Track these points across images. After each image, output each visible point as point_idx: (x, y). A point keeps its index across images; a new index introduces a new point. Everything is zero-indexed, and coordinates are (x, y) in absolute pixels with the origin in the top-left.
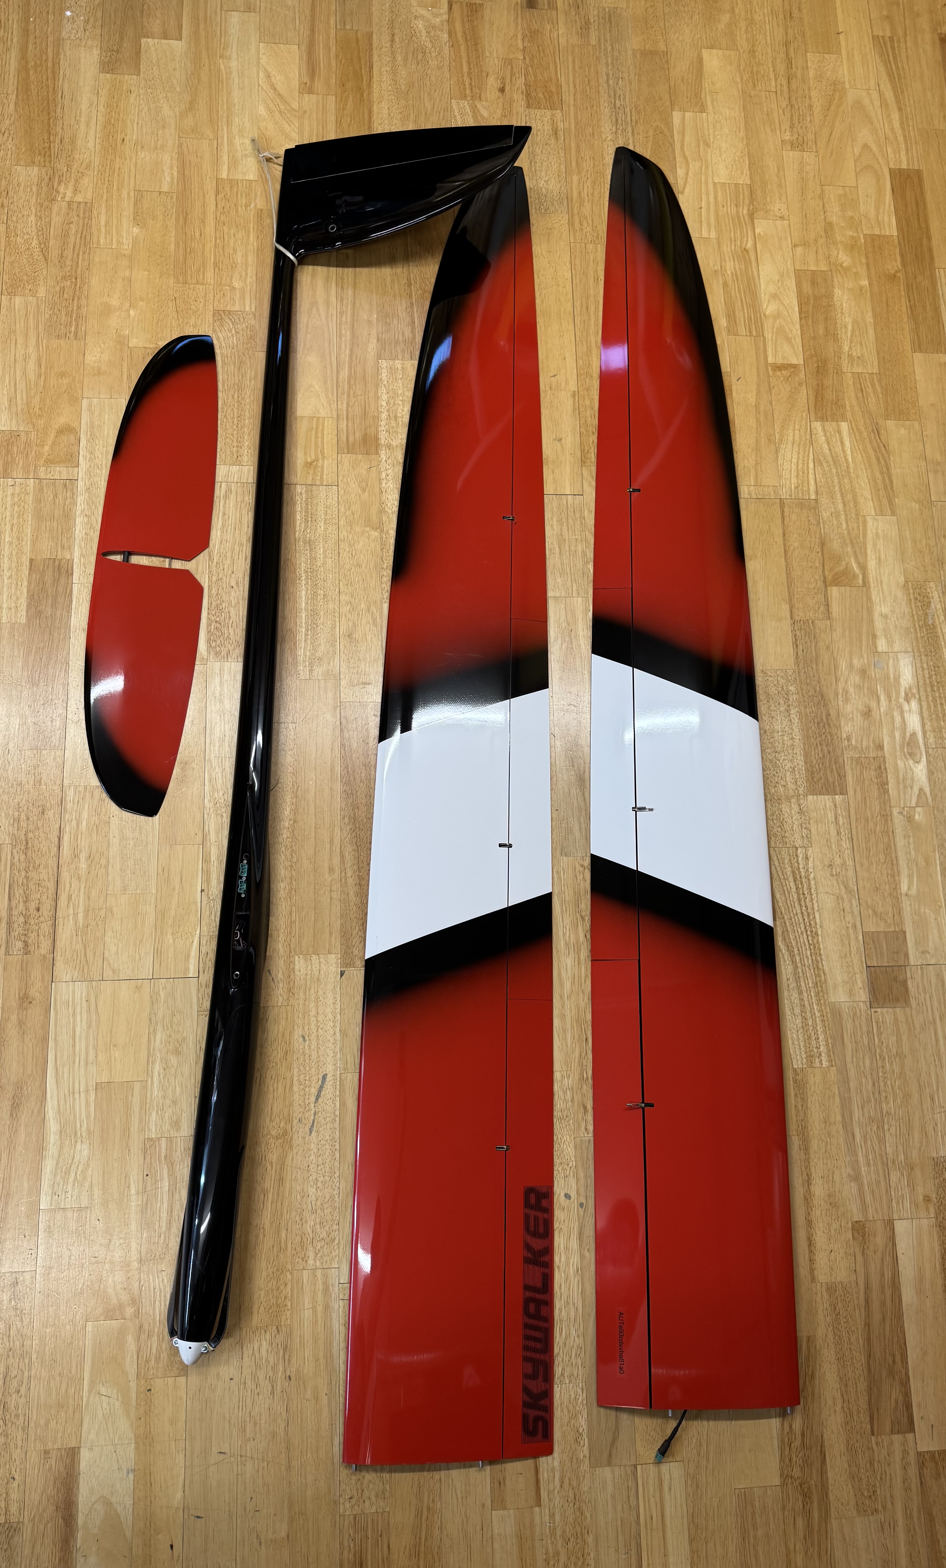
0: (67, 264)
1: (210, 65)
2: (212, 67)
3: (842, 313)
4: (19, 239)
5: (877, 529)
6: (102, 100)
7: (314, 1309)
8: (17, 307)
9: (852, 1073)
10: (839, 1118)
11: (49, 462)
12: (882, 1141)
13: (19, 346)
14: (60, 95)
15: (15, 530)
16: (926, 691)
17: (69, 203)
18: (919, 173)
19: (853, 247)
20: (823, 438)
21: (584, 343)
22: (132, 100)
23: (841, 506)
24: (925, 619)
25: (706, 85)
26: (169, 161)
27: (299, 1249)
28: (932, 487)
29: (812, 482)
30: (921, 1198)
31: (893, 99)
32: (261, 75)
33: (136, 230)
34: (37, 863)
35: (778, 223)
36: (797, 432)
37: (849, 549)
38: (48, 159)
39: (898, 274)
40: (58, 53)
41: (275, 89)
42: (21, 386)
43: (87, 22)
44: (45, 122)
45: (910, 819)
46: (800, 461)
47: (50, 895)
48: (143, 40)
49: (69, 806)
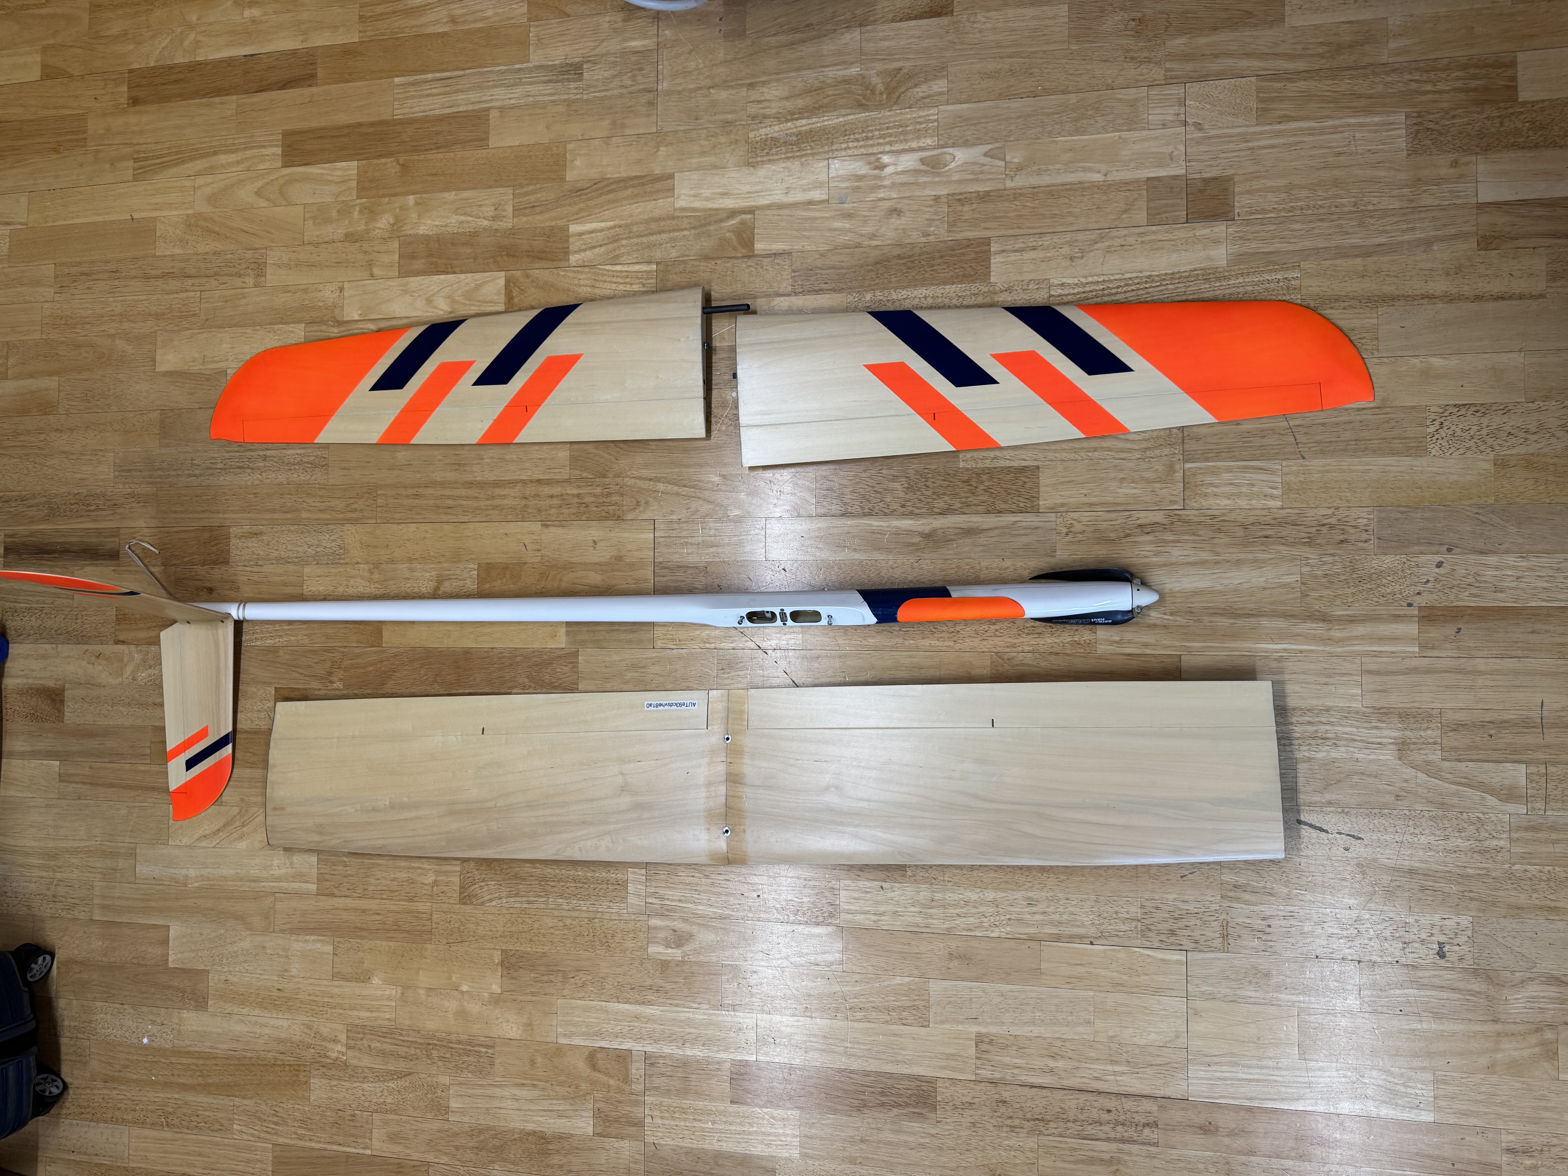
0: (413, 1052)
1: (195, 897)
2: (197, 895)
3: (446, 226)
4: (389, 1100)
5: (690, 196)
6: (236, 1010)
7: (1554, 842)
8: (461, 1106)
9: (1308, 244)
10: (1359, 261)
11: (626, 1079)
12: (1386, 213)
13: (502, 1105)
14: (234, 1053)
15: (700, 1118)
16: (872, 146)
17: (349, 1047)
18: (286, 134)
19: (371, 212)
20: (588, 253)
21: (488, 512)
22: (236, 980)
23: (665, 236)
24: (791, 145)
25: (196, 368)
26: (300, 944)
27: (1488, 856)
28: (641, 132)
29: (637, 268)
30: (1453, 171)
31: (204, 160)
32: (203, 844)
33: (376, 981)
34: (1060, 1110)
35: (346, 294)
36: (582, 282)
37: (712, 228)
38: (302, 1068)
39: (401, 162)
40: (188, 1053)
41: (218, 830)
42: (546, 1105)
43: (153, 1022)
44: (262, 1068)
45: (1019, 168)
46: (614, 280)
47: (1094, 1098)
48: (171, 965)
49: (997, 1075)
